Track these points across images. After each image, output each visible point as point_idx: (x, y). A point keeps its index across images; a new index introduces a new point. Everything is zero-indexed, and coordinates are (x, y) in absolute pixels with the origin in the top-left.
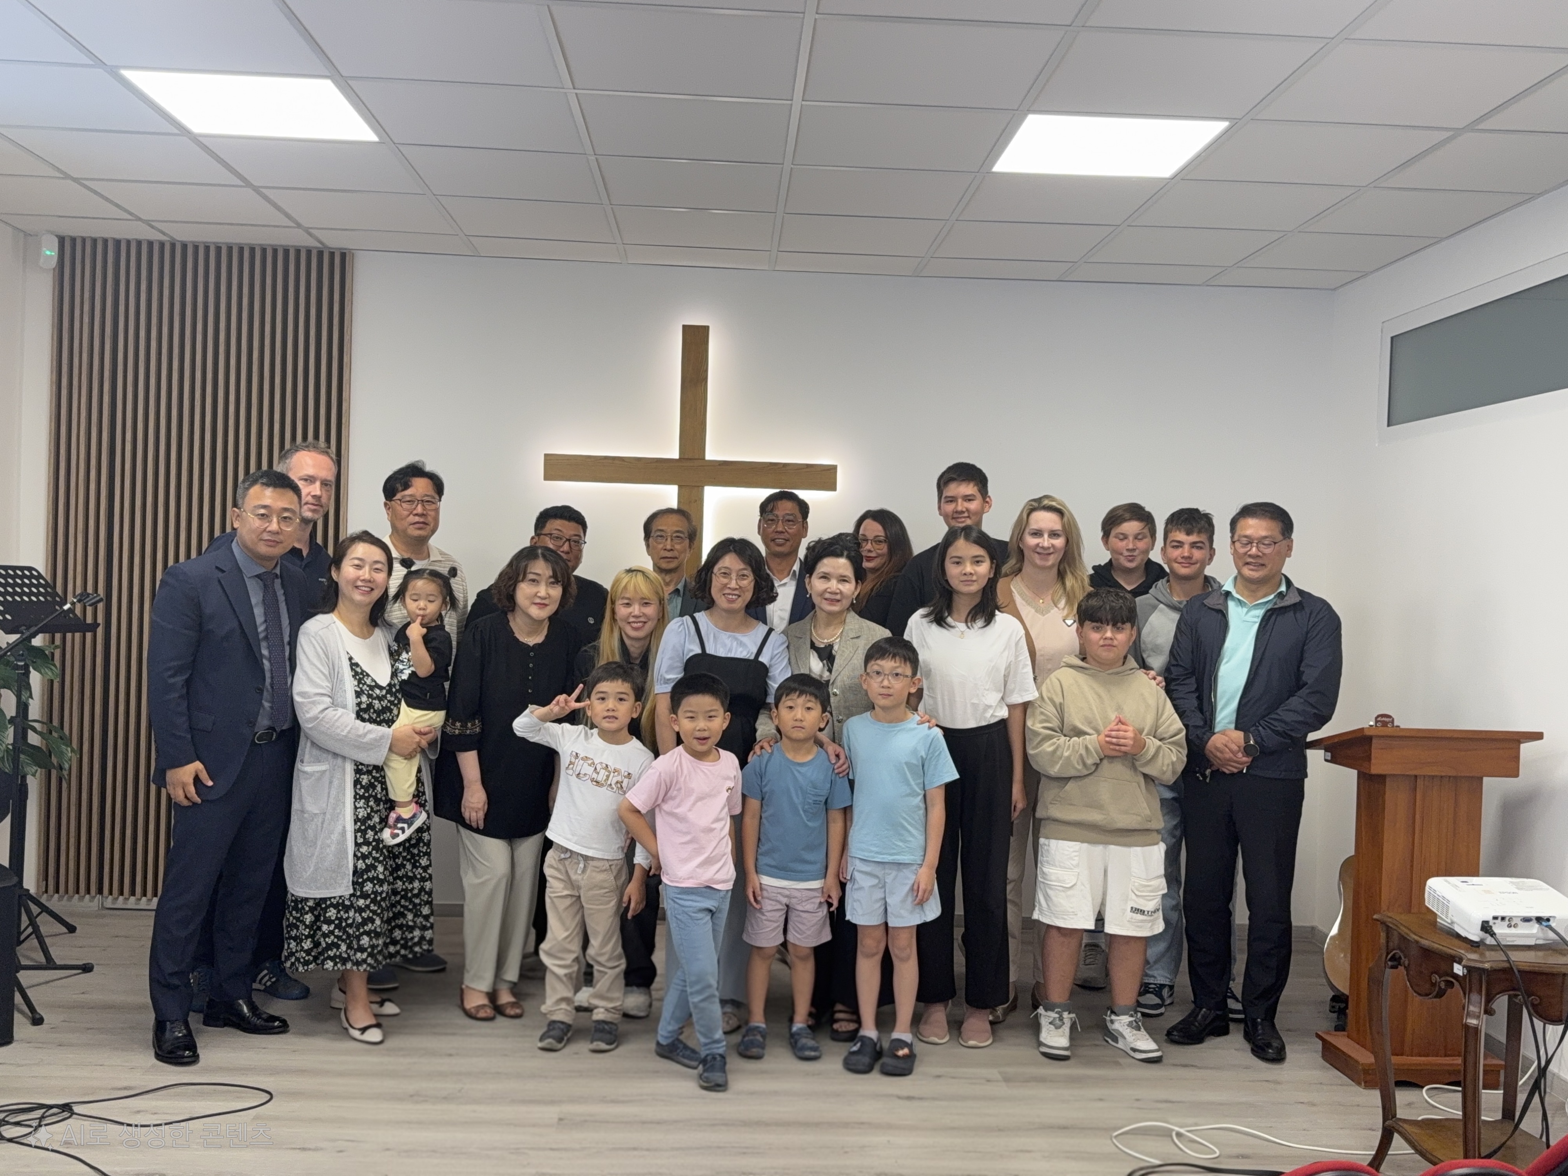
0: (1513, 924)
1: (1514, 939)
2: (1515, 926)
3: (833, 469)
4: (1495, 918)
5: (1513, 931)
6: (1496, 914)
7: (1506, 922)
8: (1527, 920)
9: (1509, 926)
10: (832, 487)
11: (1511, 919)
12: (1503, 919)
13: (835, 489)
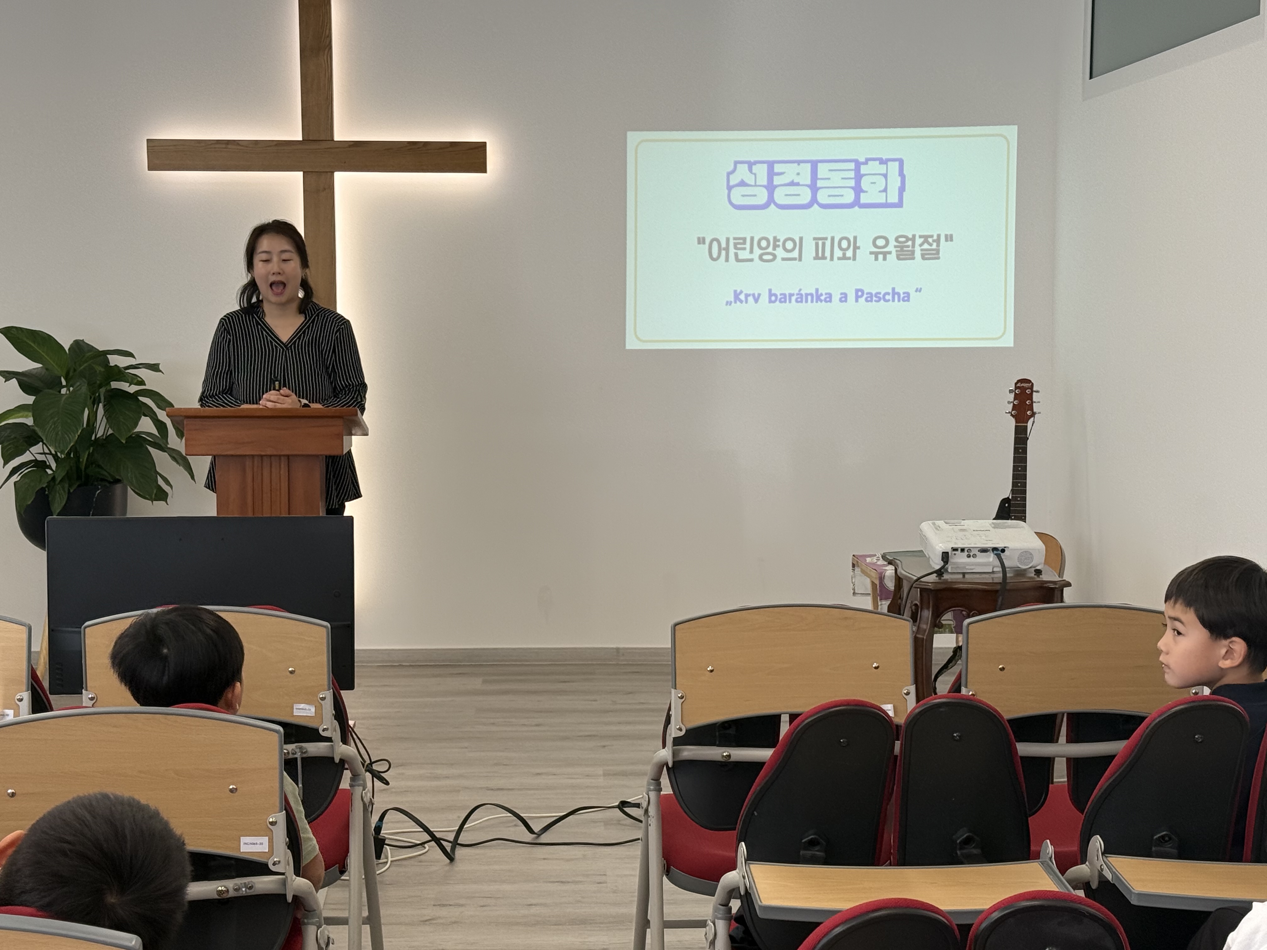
0: (971, 554)
1: (972, 567)
2: (975, 556)
3: (481, 147)
4: (955, 550)
5: (971, 560)
6: (955, 546)
7: (966, 553)
8: (984, 550)
9: (969, 556)
10: (481, 167)
11: (969, 550)
12: (963, 550)
13: (485, 171)
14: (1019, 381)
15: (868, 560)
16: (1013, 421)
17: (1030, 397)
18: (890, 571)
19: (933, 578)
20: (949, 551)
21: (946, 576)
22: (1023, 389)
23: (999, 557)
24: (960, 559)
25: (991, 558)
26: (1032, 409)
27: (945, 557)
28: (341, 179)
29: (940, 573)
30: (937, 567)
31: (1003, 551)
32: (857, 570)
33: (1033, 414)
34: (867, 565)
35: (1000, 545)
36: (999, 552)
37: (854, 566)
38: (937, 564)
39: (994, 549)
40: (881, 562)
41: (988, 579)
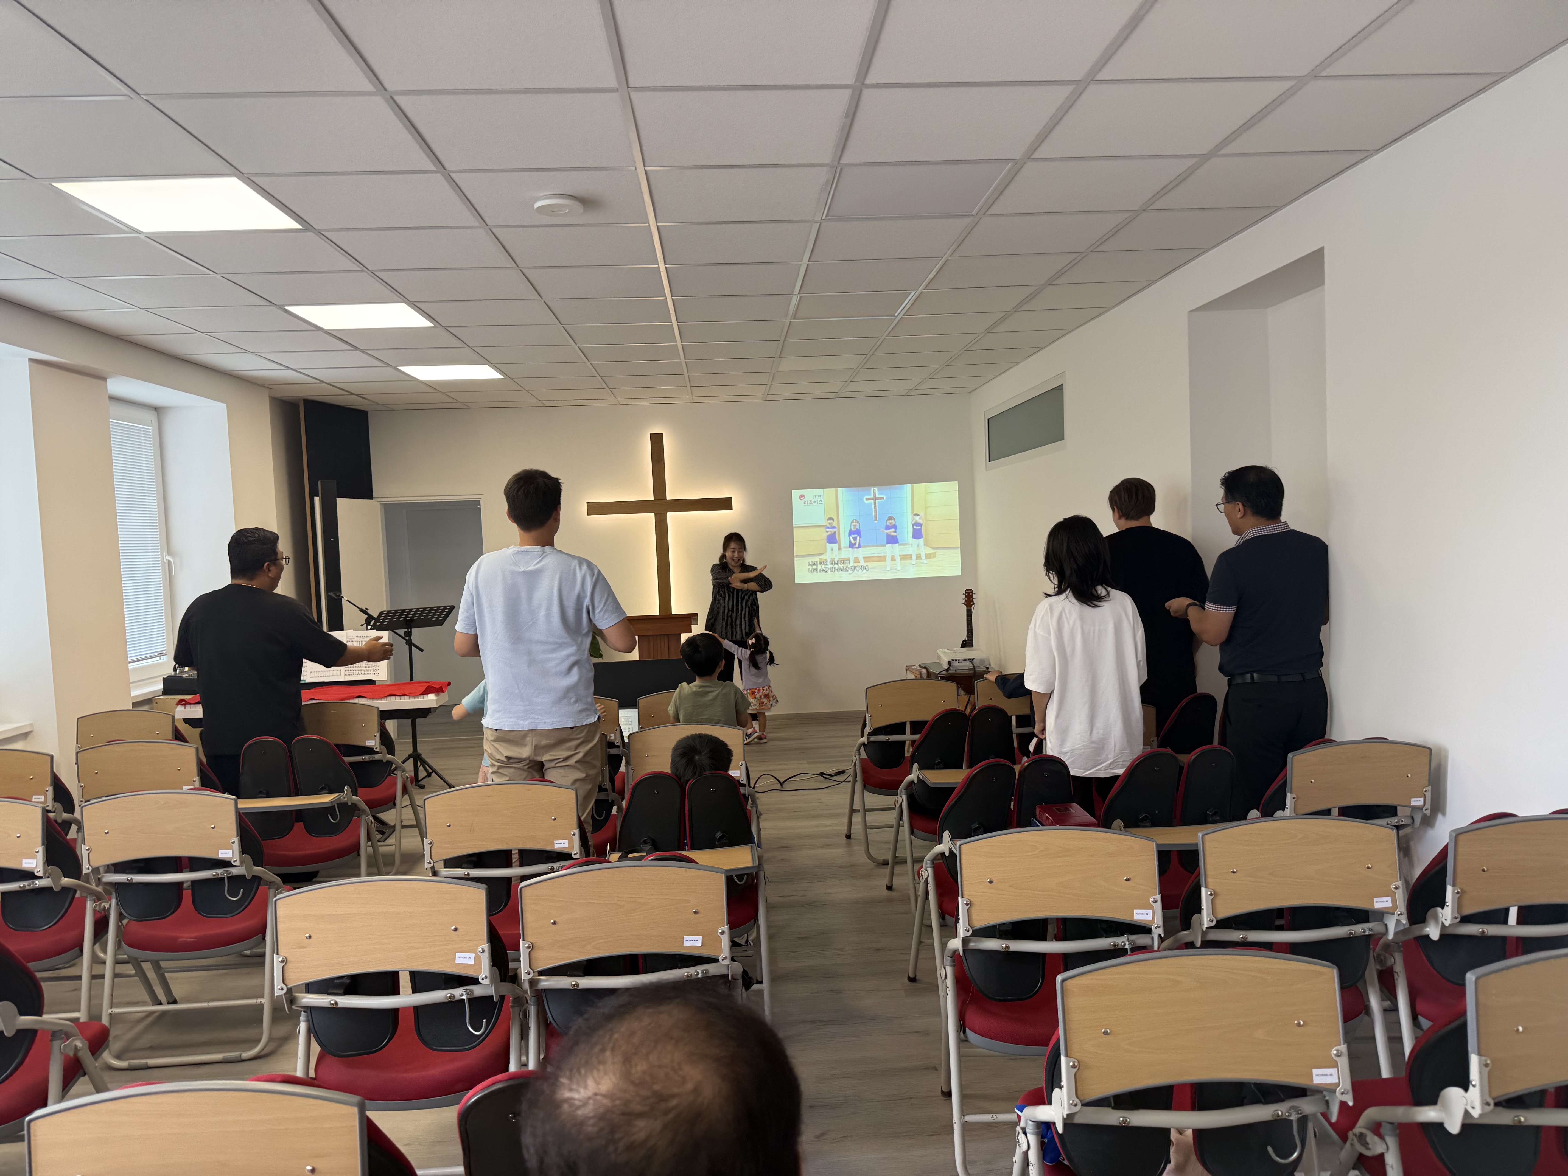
1: (961, 667)
2: (961, 662)
3: (729, 499)
4: (953, 660)
7: (958, 661)
9: (959, 663)
13: (731, 509)
14: (967, 590)
15: (913, 667)
16: (965, 607)
17: (972, 596)
18: (924, 671)
19: (944, 672)
20: (951, 661)
21: (950, 672)
22: (969, 593)
23: (972, 663)
24: (956, 664)
25: (968, 663)
26: (973, 601)
27: (949, 663)
28: (670, 515)
29: (947, 670)
30: (946, 668)
31: (973, 660)
32: (908, 672)
33: (974, 604)
34: (913, 669)
35: (972, 658)
36: (971, 660)
37: (906, 670)
38: (946, 666)
39: (969, 659)
40: (919, 668)
41: (967, 672)
